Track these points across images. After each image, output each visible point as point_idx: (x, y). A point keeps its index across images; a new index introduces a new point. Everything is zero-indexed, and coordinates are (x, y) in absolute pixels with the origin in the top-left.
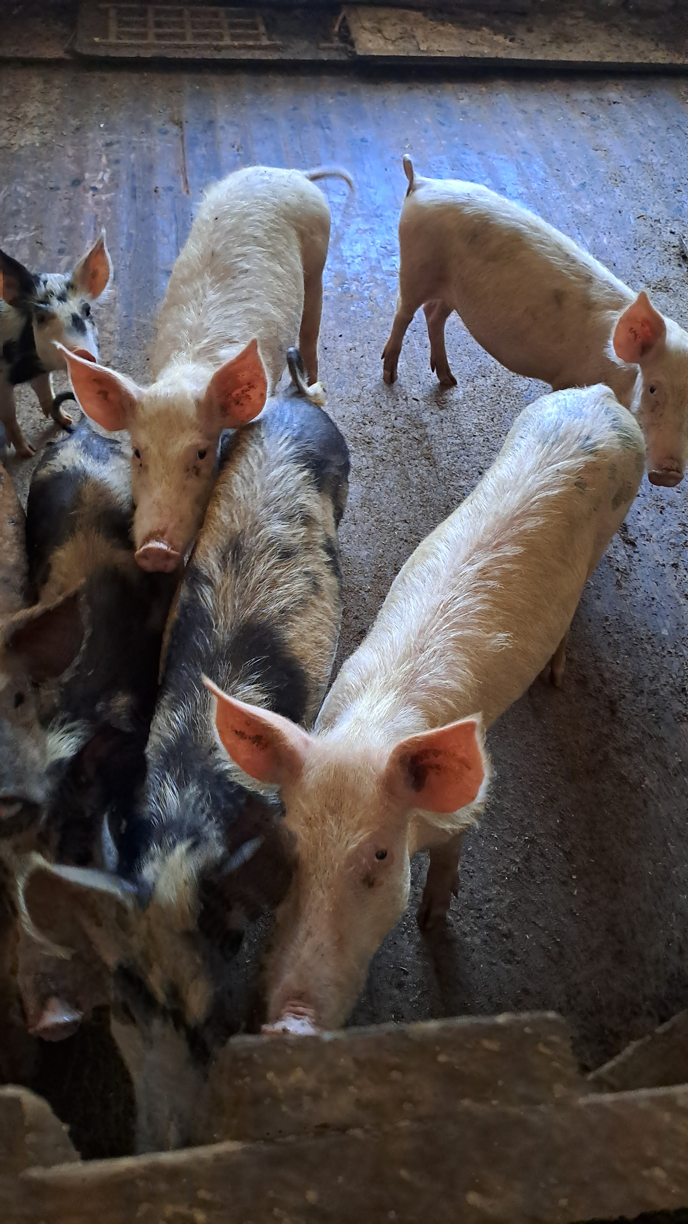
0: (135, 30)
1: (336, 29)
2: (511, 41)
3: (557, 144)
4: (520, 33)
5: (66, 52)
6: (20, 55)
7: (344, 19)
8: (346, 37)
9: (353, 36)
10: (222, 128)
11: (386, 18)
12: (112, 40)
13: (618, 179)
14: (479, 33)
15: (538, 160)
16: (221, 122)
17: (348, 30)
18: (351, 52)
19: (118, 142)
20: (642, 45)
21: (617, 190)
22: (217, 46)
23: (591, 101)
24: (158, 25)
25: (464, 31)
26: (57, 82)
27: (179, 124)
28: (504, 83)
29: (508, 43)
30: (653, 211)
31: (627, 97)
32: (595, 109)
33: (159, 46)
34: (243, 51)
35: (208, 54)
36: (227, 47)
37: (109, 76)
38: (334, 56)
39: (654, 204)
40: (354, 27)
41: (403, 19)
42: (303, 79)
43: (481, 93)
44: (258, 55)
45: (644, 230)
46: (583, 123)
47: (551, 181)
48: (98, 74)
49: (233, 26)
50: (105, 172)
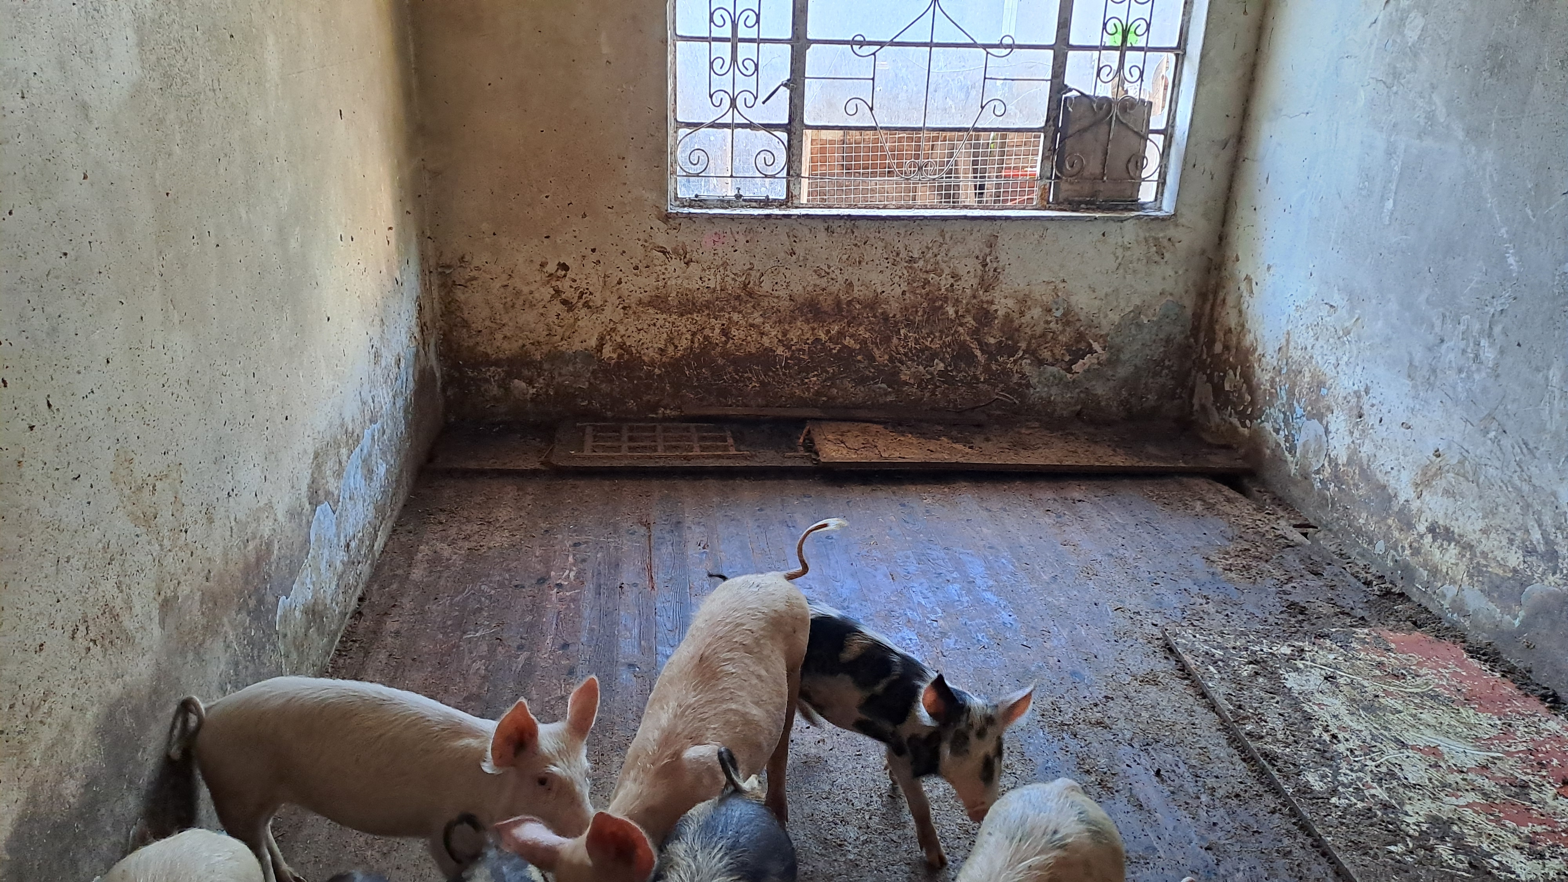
0: (609, 444)
1: (801, 440)
2: (970, 448)
3: (1023, 540)
4: (978, 441)
5: (542, 463)
6: (497, 467)
7: (809, 432)
8: (810, 447)
9: (817, 447)
10: (689, 528)
11: (849, 431)
12: (588, 452)
13: (1090, 573)
14: (939, 442)
15: (1006, 554)
16: (688, 522)
17: (812, 441)
18: (815, 460)
19: (586, 542)
20: (1100, 451)
21: (1091, 583)
22: (687, 456)
23: (1055, 500)
24: (631, 439)
25: (923, 441)
26: (530, 490)
27: (648, 525)
28: (965, 484)
29: (967, 450)
30: (1131, 603)
31: (1091, 496)
32: (1058, 507)
33: (632, 457)
34: (711, 460)
35: (677, 463)
36: (698, 457)
37: (581, 483)
38: (799, 463)
39: (1130, 596)
40: (818, 439)
41: (864, 431)
42: (769, 483)
43: (944, 493)
44: (726, 463)
45: (1123, 623)
46: (1048, 520)
47: (1021, 574)
48: (571, 481)
49: (703, 439)
50: (571, 570)
